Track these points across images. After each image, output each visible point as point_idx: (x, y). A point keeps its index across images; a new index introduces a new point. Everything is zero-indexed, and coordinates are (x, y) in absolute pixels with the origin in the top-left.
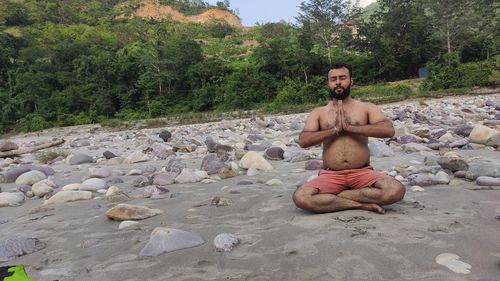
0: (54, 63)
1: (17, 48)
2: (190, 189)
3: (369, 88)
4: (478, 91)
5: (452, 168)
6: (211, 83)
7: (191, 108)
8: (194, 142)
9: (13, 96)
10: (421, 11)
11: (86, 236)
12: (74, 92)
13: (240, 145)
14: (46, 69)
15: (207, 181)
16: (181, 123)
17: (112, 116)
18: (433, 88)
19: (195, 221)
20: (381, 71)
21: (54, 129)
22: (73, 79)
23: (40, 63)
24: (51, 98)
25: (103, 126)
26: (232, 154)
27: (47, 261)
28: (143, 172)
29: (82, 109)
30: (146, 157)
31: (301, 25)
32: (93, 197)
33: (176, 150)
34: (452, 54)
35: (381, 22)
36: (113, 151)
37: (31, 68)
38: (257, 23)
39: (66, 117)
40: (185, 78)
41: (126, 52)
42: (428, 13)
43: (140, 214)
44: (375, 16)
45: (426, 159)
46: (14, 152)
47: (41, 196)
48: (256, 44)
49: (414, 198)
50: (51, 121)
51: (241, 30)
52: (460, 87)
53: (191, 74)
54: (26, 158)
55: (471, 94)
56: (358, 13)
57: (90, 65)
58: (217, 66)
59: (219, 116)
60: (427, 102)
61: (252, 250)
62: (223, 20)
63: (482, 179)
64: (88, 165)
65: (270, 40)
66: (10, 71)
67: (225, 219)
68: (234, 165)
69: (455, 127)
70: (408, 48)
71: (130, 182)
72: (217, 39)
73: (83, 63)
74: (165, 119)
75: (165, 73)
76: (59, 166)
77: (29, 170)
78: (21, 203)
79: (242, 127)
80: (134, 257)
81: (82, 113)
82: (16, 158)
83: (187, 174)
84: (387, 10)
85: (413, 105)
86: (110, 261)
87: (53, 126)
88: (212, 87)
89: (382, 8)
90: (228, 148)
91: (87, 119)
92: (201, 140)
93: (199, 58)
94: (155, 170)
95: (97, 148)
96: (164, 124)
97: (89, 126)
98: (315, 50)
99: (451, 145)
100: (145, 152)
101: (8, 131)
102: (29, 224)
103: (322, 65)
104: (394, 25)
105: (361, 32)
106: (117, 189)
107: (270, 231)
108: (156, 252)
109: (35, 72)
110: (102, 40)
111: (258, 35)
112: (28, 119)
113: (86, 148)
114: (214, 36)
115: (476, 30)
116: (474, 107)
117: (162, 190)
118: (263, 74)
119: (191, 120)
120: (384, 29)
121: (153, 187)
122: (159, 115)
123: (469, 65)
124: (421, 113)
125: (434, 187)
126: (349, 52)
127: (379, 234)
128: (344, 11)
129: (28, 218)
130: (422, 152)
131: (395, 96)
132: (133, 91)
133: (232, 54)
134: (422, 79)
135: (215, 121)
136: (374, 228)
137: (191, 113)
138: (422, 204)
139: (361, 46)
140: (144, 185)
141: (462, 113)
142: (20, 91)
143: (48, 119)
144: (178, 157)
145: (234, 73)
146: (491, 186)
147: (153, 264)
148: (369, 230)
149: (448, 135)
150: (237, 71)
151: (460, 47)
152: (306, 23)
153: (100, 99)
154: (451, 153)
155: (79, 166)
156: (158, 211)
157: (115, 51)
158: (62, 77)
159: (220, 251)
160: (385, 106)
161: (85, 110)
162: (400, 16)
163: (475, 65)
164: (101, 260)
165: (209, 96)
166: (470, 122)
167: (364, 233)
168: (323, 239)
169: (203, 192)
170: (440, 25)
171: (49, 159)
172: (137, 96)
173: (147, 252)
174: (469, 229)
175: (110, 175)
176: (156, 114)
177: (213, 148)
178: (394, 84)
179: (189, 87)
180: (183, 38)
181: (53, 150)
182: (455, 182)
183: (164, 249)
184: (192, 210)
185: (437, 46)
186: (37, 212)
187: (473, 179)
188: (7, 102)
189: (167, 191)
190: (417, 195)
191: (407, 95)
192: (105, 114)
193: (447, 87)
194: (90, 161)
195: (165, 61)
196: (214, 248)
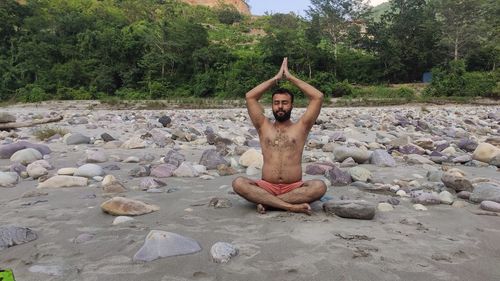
0: (58, 35)
1: (22, 16)
2: (188, 184)
3: (372, 88)
4: (481, 101)
5: (457, 187)
6: (215, 69)
7: (192, 93)
8: (193, 131)
9: (14, 65)
10: (432, 16)
11: (79, 229)
12: (77, 66)
13: (241, 139)
14: (49, 40)
15: (205, 177)
16: (181, 107)
17: (112, 94)
18: (436, 94)
19: (192, 223)
20: (386, 72)
21: (52, 102)
22: (76, 53)
23: (44, 34)
24: (53, 70)
25: (102, 103)
26: (232, 148)
27: (37, 255)
28: (141, 160)
29: (82, 84)
30: (144, 143)
31: (310, 19)
32: (88, 184)
33: (175, 138)
34: (458, 61)
35: (391, 23)
36: (111, 133)
37: (34, 37)
38: (266, 13)
39: (66, 90)
40: (188, 62)
41: (131, 30)
42: (439, 18)
43: (136, 210)
44: (385, 16)
45: (429, 174)
46: (11, 124)
47: (36, 178)
48: (263, 34)
49: (417, 218)
50: (50, 93)
51: (249, 18)
52: (463, 95)
53: (195, 58)
54: (23, 132)
55: (473, 104)
56: (369, 11)
57: (94, 40)
58: (222, 52)
59: (219, 103)
60: (429, 108)
61: (250, 263)
62: (232, 6)
63: (486, 203)
64: (85, 146)
65: (278, 31)
66: (13, 39)
67: (223, 223)
68: (233, 161)
69: (458, 141)
70: (415, 51)
71: (127, 169)
72: (224, 25)
73: (87, 37)
74: (165, 102)
75: (170, 56)
76: (55, 144)
77: (25, 148)
78: (15, 184)
79: (242, 118)
80: (127, 259)
81: (82, 88)
82: (12, 132)
83: (185, 168)
84: (398, 11)
85: (415, 110)
86: (102, 262)
87: (51, 98)
88: (216, 73)
89: (394, 9)
90: (227, 142)
91: (87, 94)
92: (201, 129)
93: (205, 44)
94: (153, 158)
95: (96, 127)
96: (164, 106)
97: (88, 101)
98: (322, 45)
99: (454, 160)
100: (143, 137)
101: (7, 99)
102: (21, 210)
103: (327, 60)
104: (404, 27)
105: (370, 31)
106: (114, 179)
107: (268, 242)
108: (150, 257)
109: (38, 42)
110: (108, 16)
111: (266, 25)
112: (28, 89)
113: (83, 126)
114: (222, 22)
115: (485, 39)
116: (476, 118)
117: (159, 183)
118: (267, 65)
119: (192, 105)
120: (394, 30)
121: (150, 179)
122: (159, 97)
123: (475, 74)
124: (422, 120)
125: (437, 207)
126: (355, 51)
127: (382, 259)
128: (355, 9)
129: (20, 202)
130: (424, 166)
131: (397, 99)
132: (135, 70)
133: (238, 41)
134: (426, 84)
135: (215, 108)
136: (377, 250)
137: (192, 98)
138: (425, 225)
139: (368, 45)
140: (141, 175)
141: (465, 125)
142: (22, 60)
143: (47, 91)
144: (177, 146)
145: (238, 62)
146: (495, 211)
147: (147, 270)
148: (372, 253)
149: (451, 149)
150: (241, 59)
151: (467, 56)
152: (316, 18)
153: (102, 75)
154: (454, 169)
155: (76, 147)
156: (154, 208)
157: (121, 28)
158: (65, 49)
159: (217, 262)
160: (386, 108)
161: (85, 85)
162: (411, 19)
163: (480, 75)
164: (93, 260)
165: (211, 82)
166: (474, 137)
167: (366, 255)
168: (323, 257)
169: (202, 189)
170: (449, 31)
171: (46, 136)
172: (139, 76)
173: (141, 255)
174: (474, 261)
175: (107, 160)
176: (156, 96)
177: (213, 139)
178: (397, 87)
179: (192, 71)
180: (190, 21)
181: (50, 125)
182: (459, 203)
183: (160, 254)
184: (189, 210)
185: (445, 52)
186: (30, 196)
187: (477, 202)
188: (8, 71)
189: (164, 185)
190: (420, 214)
191: (409, 99)
192: (105, 91)
193: (449, 94)
194: (87, 142)
195: (170, 43)
196: (210, 257)
